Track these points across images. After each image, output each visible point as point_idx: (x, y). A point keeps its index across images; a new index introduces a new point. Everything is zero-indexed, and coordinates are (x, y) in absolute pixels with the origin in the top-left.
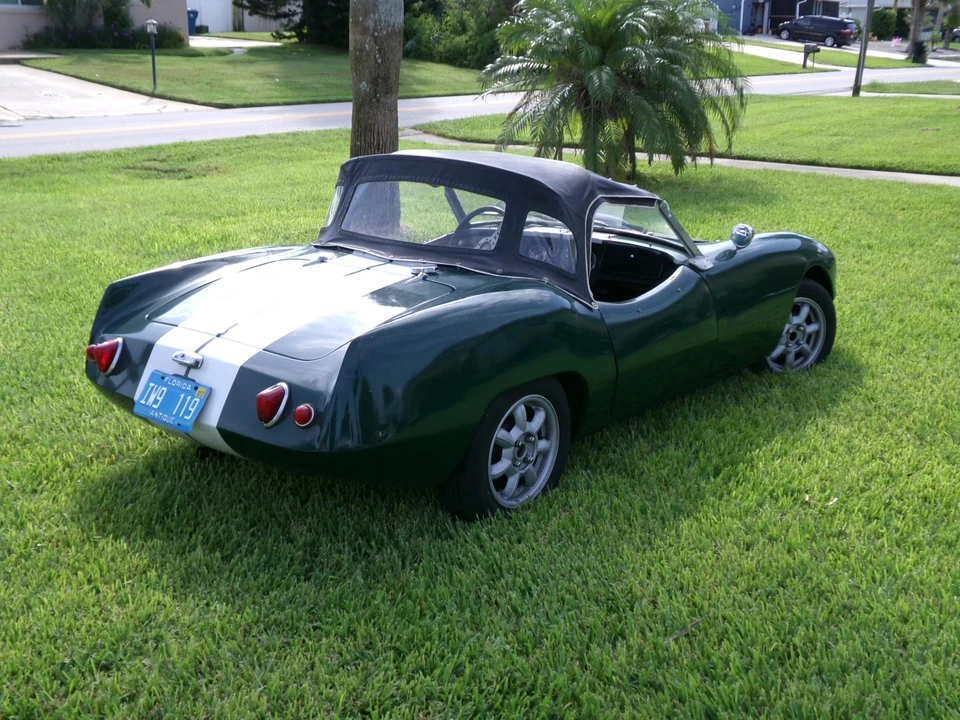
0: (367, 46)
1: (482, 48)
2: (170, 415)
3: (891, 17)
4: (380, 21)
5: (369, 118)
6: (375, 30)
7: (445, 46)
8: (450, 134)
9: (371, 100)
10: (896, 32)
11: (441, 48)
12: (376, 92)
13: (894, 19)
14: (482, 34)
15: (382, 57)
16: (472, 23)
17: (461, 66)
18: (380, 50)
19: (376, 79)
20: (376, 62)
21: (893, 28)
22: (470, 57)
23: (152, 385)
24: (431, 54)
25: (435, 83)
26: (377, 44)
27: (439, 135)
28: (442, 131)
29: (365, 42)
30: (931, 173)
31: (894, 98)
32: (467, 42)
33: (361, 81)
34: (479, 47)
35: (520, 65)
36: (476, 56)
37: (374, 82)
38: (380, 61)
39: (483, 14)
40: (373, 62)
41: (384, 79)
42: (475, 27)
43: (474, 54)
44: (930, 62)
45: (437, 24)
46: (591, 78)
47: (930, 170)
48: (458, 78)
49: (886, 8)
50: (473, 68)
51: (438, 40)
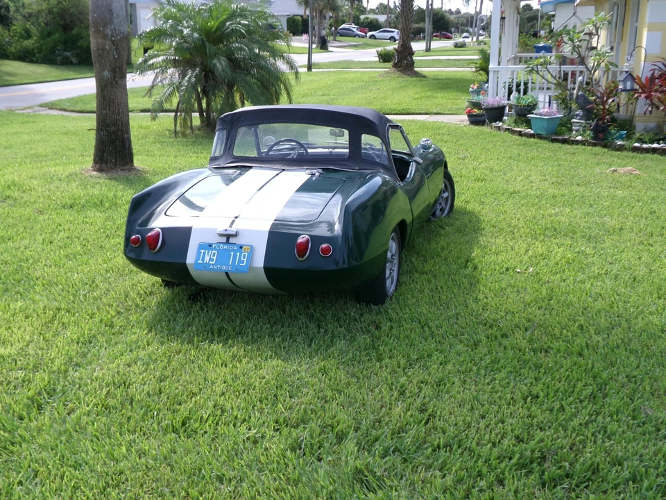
0: (107, 47)
1: (46, 49)
2: (227, 265)
3: (298, 21)
4: (115, 30)
5: (111, 95)
6: (112, 36)
7: (15, 48)
8: (70, 109)
9: (112, 82)
10: (302, 30)
11: (13, 49)
12: (115, 77)
13: (301, 22)
14: (44, 39)
15: (118, 54)
16: (34, 30)
17: (31, 61)
18: (116, 49)
19: (114, 69)
20: (114, 57)
21: (300, 28)
22: (37, 55)
23: (202, 251)
24: (6, 54)
25: (19, 74)
26: (114, 45)
27: (61, 110)
28: (62, 107)
29: (106, 44)
30: (396, 114)
31: (335, 72)
32: (33, 44)
33: (104, 70)
34: (43, 48)
35: (162, 57)
36: (42, 54)
37: (113, 71)
38: (116, 56)
39: (42, 24)
40: (112, 57)
41: (119, 68)
42: (38, 34)
43: (39, 53)
44: (330, 49)
45: (7, 32)
46: (215, 65)
47: (395, 112)
48: (34, 71)
49: (295, 15)
50: (41, 63)
51: (9, 43)
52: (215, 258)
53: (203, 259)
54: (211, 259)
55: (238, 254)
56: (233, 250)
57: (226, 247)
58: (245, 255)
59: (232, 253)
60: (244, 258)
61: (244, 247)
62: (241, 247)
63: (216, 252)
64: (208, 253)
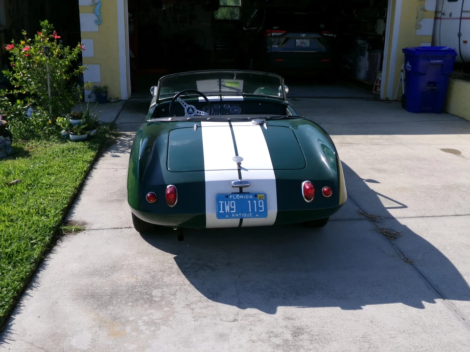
2: (248, 213)
23: (221, 202)
52: (234, 207)
53: (224, 209)
54: (231, 209)
55: (255, 202)
56: (249, 199)
57: (242, 197)
58: (261, 203)
59: (249, 202)
60: (261, 205)
61: (258, 195)
62: (256, 196)
63: (234, 202)
64: (227, 204)
